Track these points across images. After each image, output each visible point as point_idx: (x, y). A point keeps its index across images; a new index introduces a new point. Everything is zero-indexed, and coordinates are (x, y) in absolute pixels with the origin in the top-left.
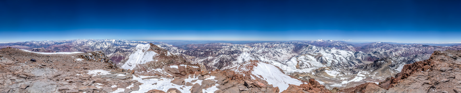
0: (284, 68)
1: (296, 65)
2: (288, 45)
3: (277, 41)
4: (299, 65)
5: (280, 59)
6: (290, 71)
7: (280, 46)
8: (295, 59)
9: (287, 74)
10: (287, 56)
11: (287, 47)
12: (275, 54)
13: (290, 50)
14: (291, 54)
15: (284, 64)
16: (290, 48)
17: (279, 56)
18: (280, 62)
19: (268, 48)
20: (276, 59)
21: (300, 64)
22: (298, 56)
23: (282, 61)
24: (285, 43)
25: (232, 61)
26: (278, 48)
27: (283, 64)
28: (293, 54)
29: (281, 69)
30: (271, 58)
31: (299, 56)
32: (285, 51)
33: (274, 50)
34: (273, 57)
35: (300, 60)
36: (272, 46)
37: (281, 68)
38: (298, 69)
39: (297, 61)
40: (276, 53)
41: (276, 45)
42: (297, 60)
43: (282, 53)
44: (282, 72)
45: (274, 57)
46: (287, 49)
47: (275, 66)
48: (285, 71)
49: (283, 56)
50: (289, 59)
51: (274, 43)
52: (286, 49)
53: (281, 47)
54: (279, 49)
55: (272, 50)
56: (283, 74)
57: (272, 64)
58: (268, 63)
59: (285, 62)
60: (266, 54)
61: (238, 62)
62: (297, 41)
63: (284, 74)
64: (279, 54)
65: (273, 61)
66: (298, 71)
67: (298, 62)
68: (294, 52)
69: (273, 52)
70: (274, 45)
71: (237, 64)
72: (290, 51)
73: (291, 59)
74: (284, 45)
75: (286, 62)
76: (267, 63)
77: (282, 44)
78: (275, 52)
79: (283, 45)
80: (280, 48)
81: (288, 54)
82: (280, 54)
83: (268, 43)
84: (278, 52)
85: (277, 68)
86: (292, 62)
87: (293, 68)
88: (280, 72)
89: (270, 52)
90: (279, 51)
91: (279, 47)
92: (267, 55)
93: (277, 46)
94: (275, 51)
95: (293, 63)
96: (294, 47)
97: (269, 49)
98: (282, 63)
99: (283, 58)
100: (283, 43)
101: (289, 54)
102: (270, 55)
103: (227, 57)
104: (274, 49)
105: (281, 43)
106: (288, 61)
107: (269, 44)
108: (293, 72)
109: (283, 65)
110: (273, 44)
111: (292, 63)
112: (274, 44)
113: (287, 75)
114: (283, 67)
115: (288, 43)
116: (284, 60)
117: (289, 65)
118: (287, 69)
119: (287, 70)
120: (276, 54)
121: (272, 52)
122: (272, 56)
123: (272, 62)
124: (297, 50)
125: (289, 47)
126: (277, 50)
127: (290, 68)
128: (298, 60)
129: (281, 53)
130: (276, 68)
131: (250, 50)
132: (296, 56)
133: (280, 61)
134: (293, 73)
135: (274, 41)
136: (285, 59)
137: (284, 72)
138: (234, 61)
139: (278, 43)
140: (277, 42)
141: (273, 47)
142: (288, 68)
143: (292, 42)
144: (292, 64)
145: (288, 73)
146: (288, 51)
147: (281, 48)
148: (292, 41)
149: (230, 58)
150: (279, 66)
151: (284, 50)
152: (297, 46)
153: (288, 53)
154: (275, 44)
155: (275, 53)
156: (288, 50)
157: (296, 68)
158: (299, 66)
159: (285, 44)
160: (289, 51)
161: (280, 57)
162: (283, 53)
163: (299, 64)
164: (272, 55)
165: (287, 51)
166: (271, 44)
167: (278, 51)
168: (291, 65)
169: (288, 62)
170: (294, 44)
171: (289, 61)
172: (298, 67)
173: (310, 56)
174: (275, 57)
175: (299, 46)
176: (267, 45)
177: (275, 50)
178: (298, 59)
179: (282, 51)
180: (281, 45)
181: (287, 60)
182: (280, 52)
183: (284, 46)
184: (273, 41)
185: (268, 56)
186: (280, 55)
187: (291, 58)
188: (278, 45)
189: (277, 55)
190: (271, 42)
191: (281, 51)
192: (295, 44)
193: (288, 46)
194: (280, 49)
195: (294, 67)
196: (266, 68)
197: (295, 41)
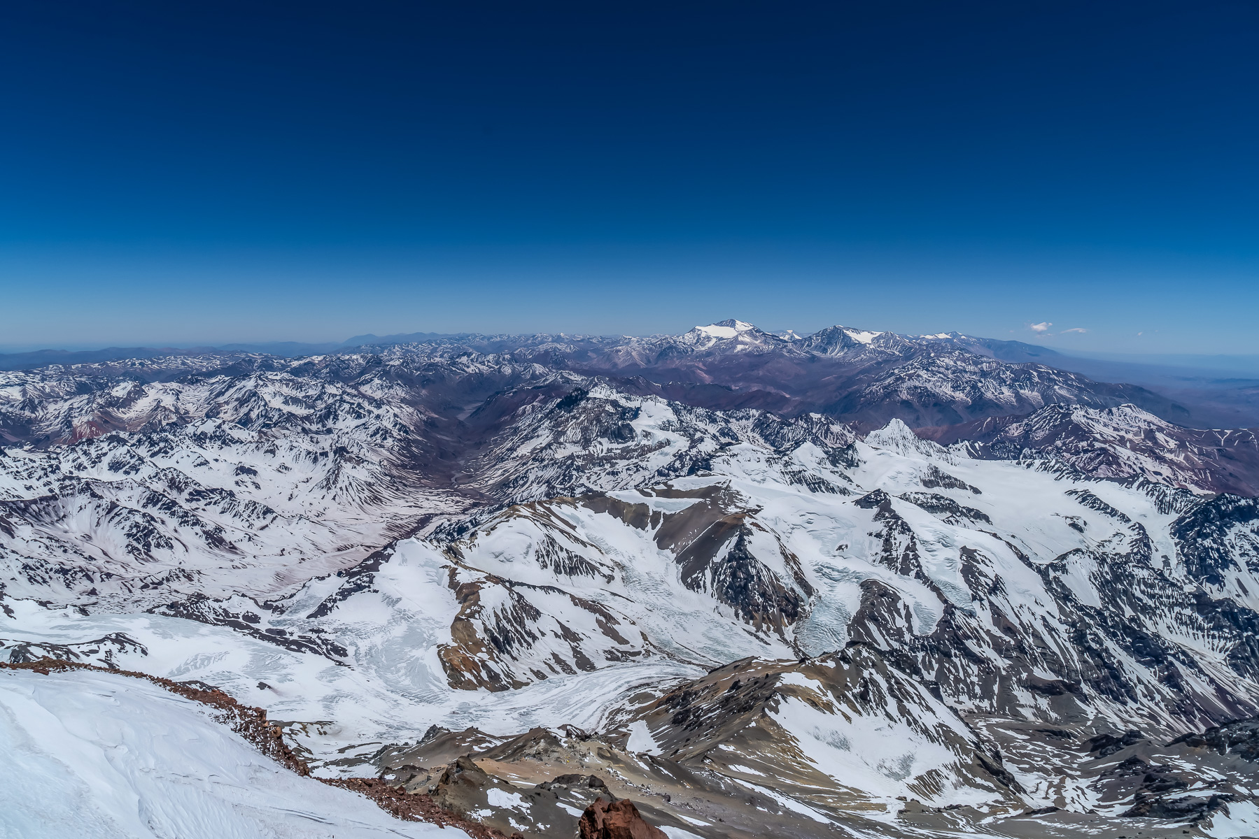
0: (301, 699)
1: (446, 638)
2: (331, 389)
3: (174, 352)
4: (480, 635)
5: (238, 580)
6: (371, 731)
7: (228, 413)
8: (427, 563)
9: (334, 772)
10: (323, 537)
11: (322, 419)
12: (168, 525)
13: (360, 461)
14: (376, 499)
15: (287, 644)
16: (361, 436)
17: (215, 539)
18: (236, 625)
19: (42, 442)
20: (184, 589)
21: (492, 624)
22: (461, 530)
23: (267, 606)
24: (297, 372)
26: (200, 439)
27: (276, 636)
28: (401, 508)
29: (262, 714)
30: (104, 588)
31: (475, 523)
32: (303, 469)
33: (146, 471)
34: (139, 570)
35: (490, 578)
36: (106, 423)
37: (251, 697)
38: (469, 686)
39: (453, 584)
40: (170, 506)
41: (168, 401)
42: (453, 573)
43: (257, 496)
44: (268, 761)
45: (150, 568)
46: (326, 442)
47: (165, 692)
48: (313, 731)
49: (277, 535)
50: (350, 574)
51: (142, 380)
52: (305, 444)
53: (245, 422)
54: (211, 451)
55: (115, 466)
56: (291, 776)
57: (126, 660)
58: (61, 665)
59: (303, 615)
60: (25, 531)
62: (451, 339)
63: (305, 772)
64: (211, 516)
65: (138, 627)
66: (464, 710)
67: (467, 594)
68: (412, 477)
69: (130, 498)
70: (142, 406)
72: (362, 474)
73: (384, 567)
74: (274, 394)
75: (323, 610)
76: (42, 667)
77: (250, 384)
78: (153, 499)
79: (266, 392)
80: (226, 441)
81: (334, 512)
82: (226, 520)
83: (35, 385)
84: (197, 495)
85: (209, 709)
86: (392, 601)
87: (406, 682)
88: (247, 753)
89: (83, 499)
90: (218, 475)
91: (209, 427)
92: (38, 551)
93: (184, 419)
94: (159, 486)
95: (404, 616)
96: (407, 414)
97: (66, 467)
98: (263, 626)
99: (277, 564)
100: (267, 366)
101: (354, 511)
102: (89, 549)
104: (143, 451)
105: (238, 371)
106: (344, 594)
107: (54, 397)
108: (410, 738)
109: (288, 658)
110: (120, 391)
111: (394, 621)
112: (138, 393)
113: (339, 783)
114: (285, 678)
115: (337, 373)
116: (288, 590)
117: (364, 645)
118: (330, 701)
119: (344, 714)
120: (173, 522)
121: (109, 496)
122: (120, 554)
123: (121, 640)
124: (456, 455)
125: (346, 423)
126: (182, 460)
127: (378, 684)
128: (464, 577)
129: (244, 495)
130: (195, 706)
132: (439, 530)
133: (240, 607)
134: (415, 753)
135: (140, 352)
136: (303, 572)
137: (299, 750)
139: (191, 378)
140: (175, 363)
141: (120, 424)
142: (352, 680)
143: (378, 362)
144: (399, 630)
145: (351, 754)
146: (336, 472)
147: (237, 434)
148: (387, 344)
150: (228, 676)
151: (284, 456)
152: (447, 408)
153: (344, 498)
154: (155, 393)
155: (153, 511)
156: (341, 451)
157: (444, 678)
158: (478, 645)
159: (299, 387)
160: (347, 468)
161: (233, 549)
162: (280, 504)
163: (477, 624)
164: (114, 538)
165: (319, 472)
166: (82, 389)
167: (205, 479)
168: (378, 640)
169: (344, 614)
170: (408, 381)
171: (359, 588)
172: (465, 661)
173: (606, 516)
174: (165, 561)
175: (469, 409)
176: (30, 404)
177: (162, 462)
178: (470, 556)
179: (251, 471)
180: (242, 402)
181: (334, 584)
182: (229, 485)
183: (277, 403)
184: (120, 353)
185: (56, 559)
186: (234, 529)
187: (380, 556)
188: (194, 398)
189: (189, 534)
190: (85, 357)
191: (242, 470)
192: (425, 382)
193: (330, 413)
194: (232, 455)
195: (416, 669)
196: (28, 746)
197: (421, 338)
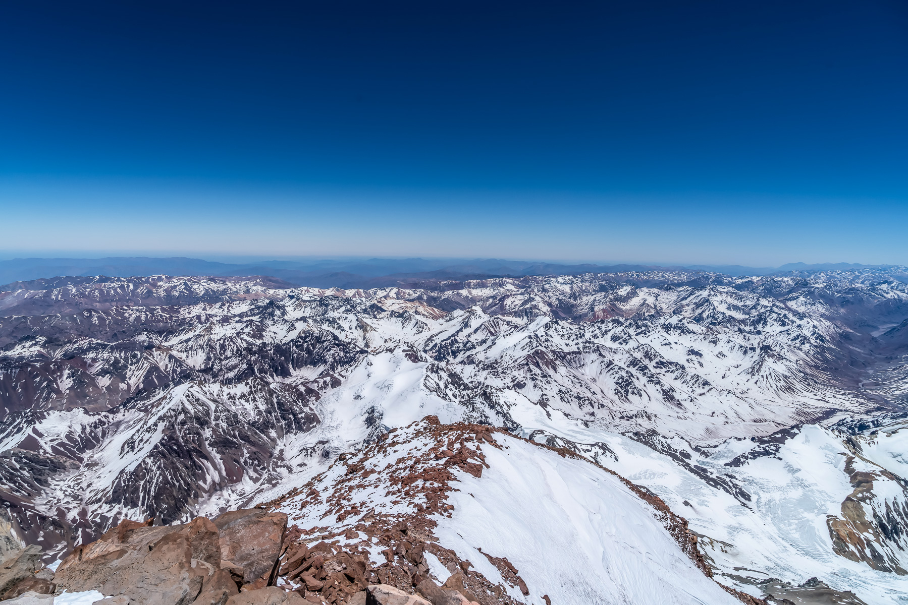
0: (712, 522)
1: (836, 511)
2: (764, 302)
3: (658, 269)
4: (869, 517)
5: (681, 426)
6: (762, 564)
7: (687, 312)
8: (827, 447)
9: (729, 583)
10: (744, 409)
11: (754, 323)
12: (641, 381)
13: (780, 358)
14: (789, 389)
15: (708, 480)
16: (784, 339)
17: (668, 395)
18: (674, 457)
19: (577, 319)
20: (645, 425)
21: (881, 512)
22: (863, 427)
23: (697, 449)
24: (739, 287)
25: (273, 433)
26: (667, 327)
27: (700, 472)
28: (811, 400)
29: (685, 523)
30: (600, 413)
31: (877, 424)
32: (735, 357)
33: (632, 344)
34: (620, 406)
35: (885, 472)
36: (613, 310)
37: (680, 510)
38: (851, 556)
39: (849, 469)
40: (643, 369)
41: (651, 300)
42: (850, 461)
43: (701, 372)
44: (685, 557)
45: (626, 406)
46: (755, 340)
47: (626, 489)
48: (718, 546)
49: (710, 401)
50: (761, 441)
51: (637, 285)
52: (739, 340)
53: (698, 319)
54: (673, 337)
55: (615, 339)
56: (699, 574)
57: (606, 461)
58: (573, 455)
59: (722, 462)
60: (562, 370)
61: (327, 436)
63: (710, 575)
64: (668, 380)
65: (615, 442)
66: (844, 575)
67: (862, 481)
68: (823, 376)
69: (621, 360)
70: (635, 302)
71: (316, 458)
72: (781, 368)
73: (789, 441)
74: (721, 302)
75: (737, 462)
76: (563, 452)
77: (705, 293)
78: (634, 363)
79: (716, 300)
80: (684, 331)
81: (754, 392)
82: (677, 385)
83: (578, 284)
84: (661, 364)
85: (651, 508)
86: (793, 470)
87: (796, 535)
88: (671, 547)
89: (594, 356)
90: (676, 353)
91: (674, 320)
92: (567, 383)
93: (659, 313)
94: (638, 355)
95: (801, 484)
96: (825, 327)
97: (588, 335)
98: (692, 463)
99: (708, 422)
100: (719, 282)
101: (770, 394)
102: (594, 388)
103: (231, 397)
104: (631, 331)
105: (697, 284)
106: (755, 455)
107: (586, 292)
108: (796, 580)
109: (707, 490)
110: (623, 292)
111: (792, 485)
112: (633, 294)
113: (734, 592)
114: (703, 503)
115: (770, 290)
116: (713, 442)
117: (765, 497)
118: (733, 530)
119: (741, 542)
120: (644, 380)
121: (609, 357)
122: (611, 394)
123: (604, 447)
124: (865, 365)
125: (772, 328)
126: (655, 340)
127: (772, 530)
128: (859, 466)
129: (691, 370)
130: (643, 503)
131: (426, 334)
132: (841, 423)
133: (679, 445)
134: (795, 593)
135: (638, 268)
136: (727, 432)
137: (706, 556)
138: (291, 437)
139: (667, 286)
140: (658, 276)
141: (621, 313)
142: (750, 519)
143: (805, 284)
144: (796, 494)
145: (743, 574)
146: (760, 364)
147: (692, 327)
148: (815, 271)
149: (263, 407)
150: (665, 490)
151: (722, 346)
152: (861, 325)
153: (764, 383)
154: (644, 295)
155: (633, 370)
156: (766, 349)
157: (830, 543)
158: (866, 526)
159: (740, 298)
160: (769, 362)
161: (679, 404)
162: (715, 380)
163: (867, 508)
164: (608, 383)
165: (747, 362)
166: (602, 289)
167: (668, 354)
168: (777, 496)
169: (754, 470)
170: (829, 300)
171: (767, 453)
172: (851, 535)
174: (635, 404)
175: (884, 328)
176: (574, 296)
177: (642, 340)
178: (867, 450)
179: (698, 354)
180: (698, 305)
181: (748, 446)
182: (682, 361)
183: (722, 308)
184: (625, 268)
185: (576, 390)
186: (682, 391)
187: (787, 433)
188: (667, 300)
189: (652, 389)
190: (606, 269)
191: (692, 352)
192: (844, 302)
193: (761, 319)
194: (687, 341)
195: (804, 526)
196: (550, 496)
197: (844, 267)
